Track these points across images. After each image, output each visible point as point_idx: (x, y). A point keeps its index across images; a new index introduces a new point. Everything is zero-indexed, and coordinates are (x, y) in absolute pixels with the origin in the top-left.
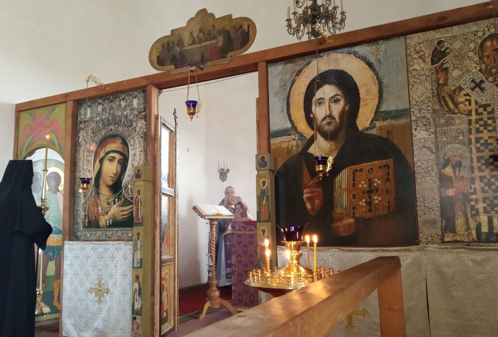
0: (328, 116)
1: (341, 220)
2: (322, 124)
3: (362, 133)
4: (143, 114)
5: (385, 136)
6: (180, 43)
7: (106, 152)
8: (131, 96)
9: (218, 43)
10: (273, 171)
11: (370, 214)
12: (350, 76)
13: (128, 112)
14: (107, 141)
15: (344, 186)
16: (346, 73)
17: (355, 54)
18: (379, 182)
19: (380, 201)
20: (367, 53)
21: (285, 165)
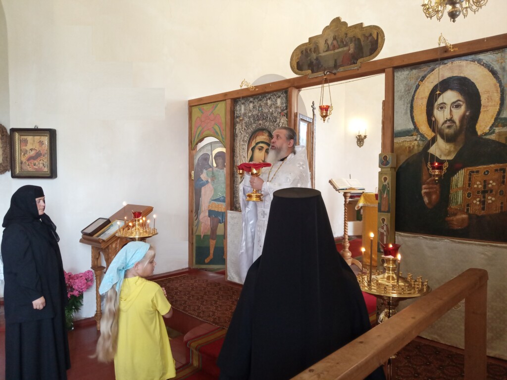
0: (449, 120)
1: (455, 214)
2: (443, 127)
3: (480, 137)
4: (285, 111)
5: (503, 141)
6: (316, 49)
7: (257, 142)
8: (276, 96)
9: (349, 50)
10: (395, 168)
11: (483, 212)
12: (473, 83)
13: (274, 109)
14: (257, 133)
15: (460, 185)
16: (469, 80)
17: (479, 62)
18: (494, 184)
19: (493, 201)
20: (491, 61)
21: (407, 163)
